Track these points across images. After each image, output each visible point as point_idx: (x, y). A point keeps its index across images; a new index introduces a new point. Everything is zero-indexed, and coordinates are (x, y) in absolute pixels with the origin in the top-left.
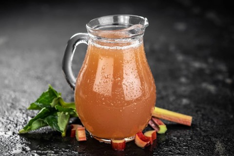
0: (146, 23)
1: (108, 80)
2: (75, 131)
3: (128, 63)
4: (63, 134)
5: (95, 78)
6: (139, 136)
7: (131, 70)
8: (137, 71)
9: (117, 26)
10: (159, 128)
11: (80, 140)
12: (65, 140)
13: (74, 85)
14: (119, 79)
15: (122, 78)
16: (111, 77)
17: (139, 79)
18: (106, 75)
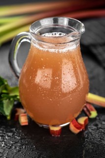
0: (83, 30)
1: (47, 79)
2: (18, 116)
3: (66, 64)
4: (9, 118)
5: (36, 75)
6: (73, 124)
7: (68, 71)
8: (73, 71)
9: (57, 27)
10: (90, 114)
11: (22, 124)
12: (10, 123)
13: (18, 75)
14: (58, 78)
15: (60, 78)
16: (50, 76)
17: (75, 78)
18: (46, 75)
